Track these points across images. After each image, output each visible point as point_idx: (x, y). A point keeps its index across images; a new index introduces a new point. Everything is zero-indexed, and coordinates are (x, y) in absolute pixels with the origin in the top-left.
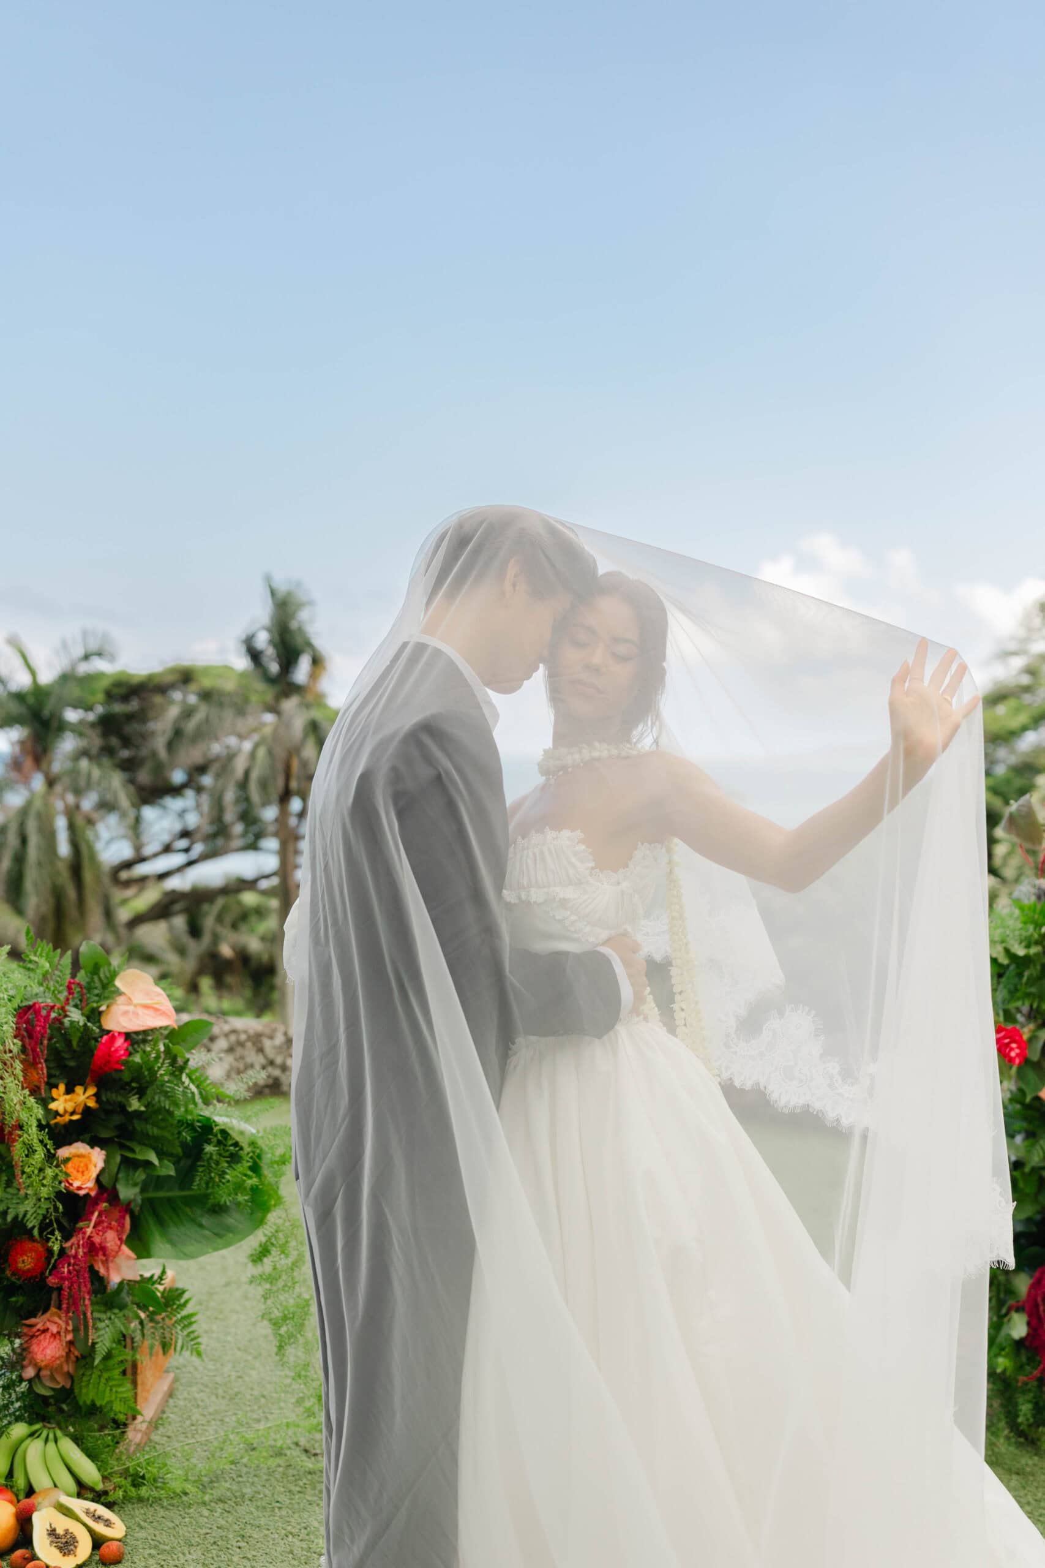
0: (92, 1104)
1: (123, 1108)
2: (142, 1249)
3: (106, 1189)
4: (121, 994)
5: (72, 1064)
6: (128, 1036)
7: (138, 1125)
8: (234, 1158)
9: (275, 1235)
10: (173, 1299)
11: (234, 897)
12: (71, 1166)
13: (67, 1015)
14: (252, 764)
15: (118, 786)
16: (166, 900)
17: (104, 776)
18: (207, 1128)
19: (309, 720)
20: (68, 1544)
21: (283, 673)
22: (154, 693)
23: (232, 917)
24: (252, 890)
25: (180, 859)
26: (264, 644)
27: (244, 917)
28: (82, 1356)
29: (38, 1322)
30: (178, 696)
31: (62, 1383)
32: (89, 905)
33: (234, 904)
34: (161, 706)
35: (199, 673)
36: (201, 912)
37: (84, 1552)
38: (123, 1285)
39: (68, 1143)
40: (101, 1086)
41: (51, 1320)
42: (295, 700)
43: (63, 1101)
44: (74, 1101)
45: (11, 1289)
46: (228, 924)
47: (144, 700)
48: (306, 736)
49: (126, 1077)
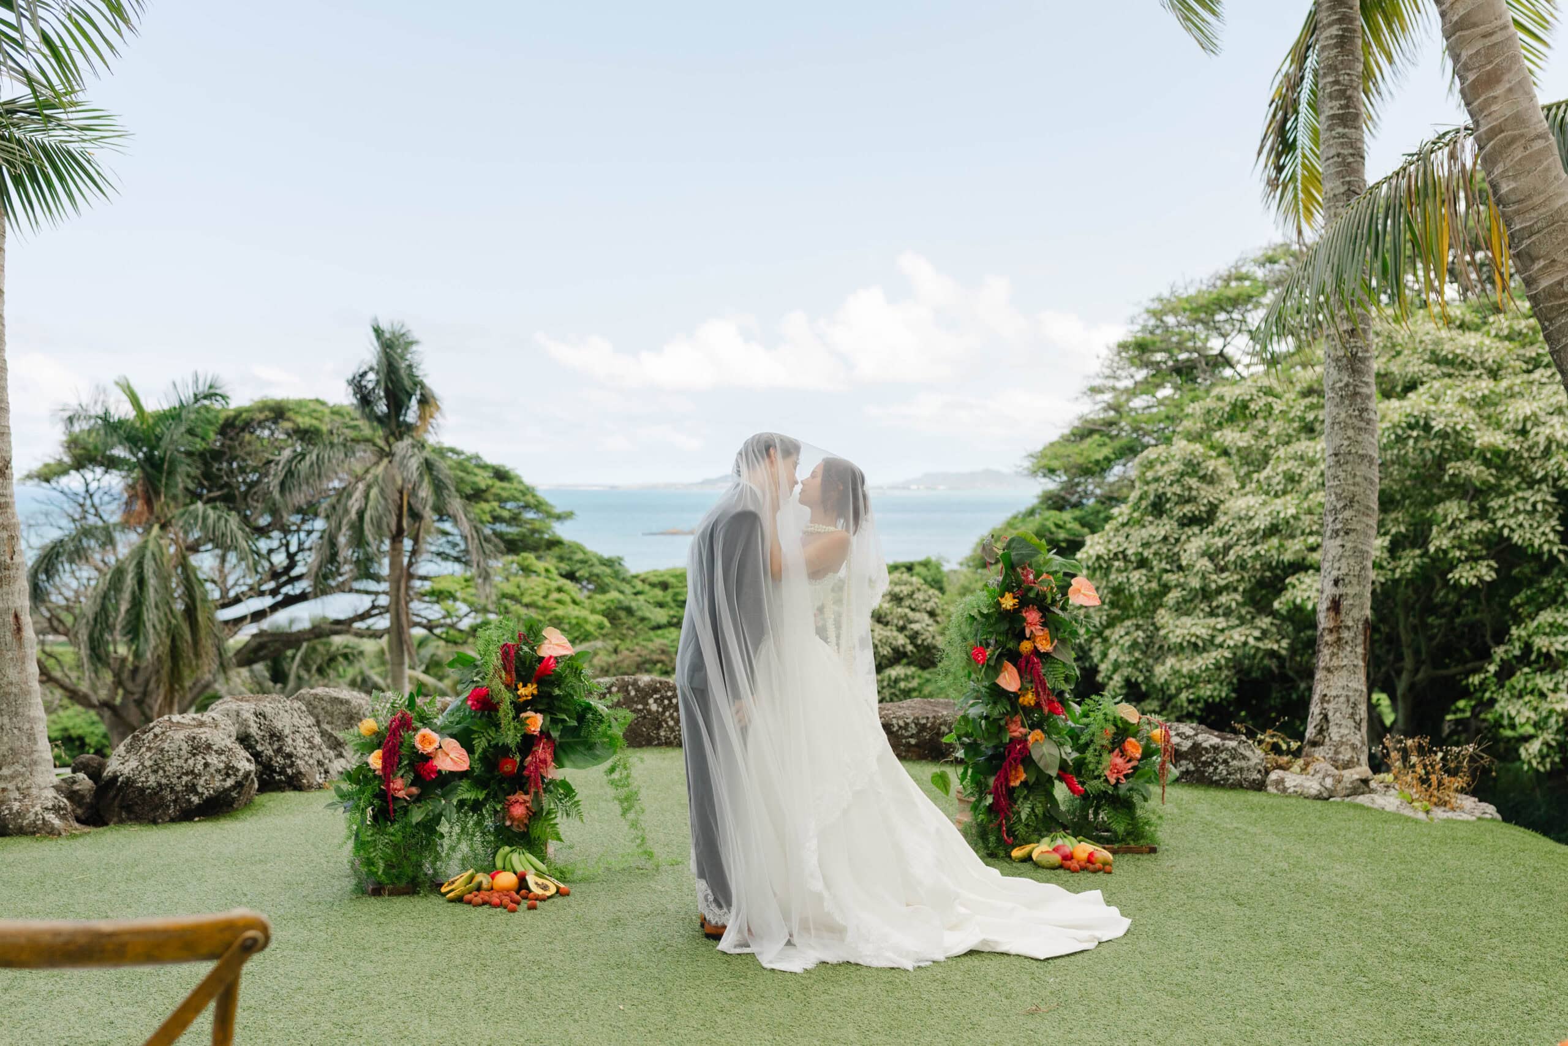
0: (535, 692)
1: (550, 695)
2: (559, 765)
3: (544, 734)
4: (546, 638)
5: (524, 673)
6: (556, 658)
7: (557, 703)
8: (601, 721)
10: (569, 792)
11: (324, 640)
12: (528, 722)
13: (521, 649)
14: (366, 504)
15: (235, 528)
16: (254, 644)
17: (220, 518)
18: (589, 708)
19: (422, 460)
20: (545, 888)
21: (393, 413)
22: (243, 430)
23: (319, 661)
24: (347, 632)
25: (268, 601)
26: (370, 386)
27: (332, 659)
28: (535, 814)
29: (512, 798)
30: (267, 433)
31: (523, 829)
32: (204, 647)
33: (320, 648)
34: (249, 443)
35: (290, 410)
36: (285, 658)
37: (553, 890)
38: (552, 781)
39: (526, 711)
40: (540, 682)
41: (521, 797)
42: (407, 441)
43: (522, 691)
44: (527, 691)
45: (501, 781)
46: (314, 668)
47: (231, 439)
48: (421, 475)
49: (553, 678)
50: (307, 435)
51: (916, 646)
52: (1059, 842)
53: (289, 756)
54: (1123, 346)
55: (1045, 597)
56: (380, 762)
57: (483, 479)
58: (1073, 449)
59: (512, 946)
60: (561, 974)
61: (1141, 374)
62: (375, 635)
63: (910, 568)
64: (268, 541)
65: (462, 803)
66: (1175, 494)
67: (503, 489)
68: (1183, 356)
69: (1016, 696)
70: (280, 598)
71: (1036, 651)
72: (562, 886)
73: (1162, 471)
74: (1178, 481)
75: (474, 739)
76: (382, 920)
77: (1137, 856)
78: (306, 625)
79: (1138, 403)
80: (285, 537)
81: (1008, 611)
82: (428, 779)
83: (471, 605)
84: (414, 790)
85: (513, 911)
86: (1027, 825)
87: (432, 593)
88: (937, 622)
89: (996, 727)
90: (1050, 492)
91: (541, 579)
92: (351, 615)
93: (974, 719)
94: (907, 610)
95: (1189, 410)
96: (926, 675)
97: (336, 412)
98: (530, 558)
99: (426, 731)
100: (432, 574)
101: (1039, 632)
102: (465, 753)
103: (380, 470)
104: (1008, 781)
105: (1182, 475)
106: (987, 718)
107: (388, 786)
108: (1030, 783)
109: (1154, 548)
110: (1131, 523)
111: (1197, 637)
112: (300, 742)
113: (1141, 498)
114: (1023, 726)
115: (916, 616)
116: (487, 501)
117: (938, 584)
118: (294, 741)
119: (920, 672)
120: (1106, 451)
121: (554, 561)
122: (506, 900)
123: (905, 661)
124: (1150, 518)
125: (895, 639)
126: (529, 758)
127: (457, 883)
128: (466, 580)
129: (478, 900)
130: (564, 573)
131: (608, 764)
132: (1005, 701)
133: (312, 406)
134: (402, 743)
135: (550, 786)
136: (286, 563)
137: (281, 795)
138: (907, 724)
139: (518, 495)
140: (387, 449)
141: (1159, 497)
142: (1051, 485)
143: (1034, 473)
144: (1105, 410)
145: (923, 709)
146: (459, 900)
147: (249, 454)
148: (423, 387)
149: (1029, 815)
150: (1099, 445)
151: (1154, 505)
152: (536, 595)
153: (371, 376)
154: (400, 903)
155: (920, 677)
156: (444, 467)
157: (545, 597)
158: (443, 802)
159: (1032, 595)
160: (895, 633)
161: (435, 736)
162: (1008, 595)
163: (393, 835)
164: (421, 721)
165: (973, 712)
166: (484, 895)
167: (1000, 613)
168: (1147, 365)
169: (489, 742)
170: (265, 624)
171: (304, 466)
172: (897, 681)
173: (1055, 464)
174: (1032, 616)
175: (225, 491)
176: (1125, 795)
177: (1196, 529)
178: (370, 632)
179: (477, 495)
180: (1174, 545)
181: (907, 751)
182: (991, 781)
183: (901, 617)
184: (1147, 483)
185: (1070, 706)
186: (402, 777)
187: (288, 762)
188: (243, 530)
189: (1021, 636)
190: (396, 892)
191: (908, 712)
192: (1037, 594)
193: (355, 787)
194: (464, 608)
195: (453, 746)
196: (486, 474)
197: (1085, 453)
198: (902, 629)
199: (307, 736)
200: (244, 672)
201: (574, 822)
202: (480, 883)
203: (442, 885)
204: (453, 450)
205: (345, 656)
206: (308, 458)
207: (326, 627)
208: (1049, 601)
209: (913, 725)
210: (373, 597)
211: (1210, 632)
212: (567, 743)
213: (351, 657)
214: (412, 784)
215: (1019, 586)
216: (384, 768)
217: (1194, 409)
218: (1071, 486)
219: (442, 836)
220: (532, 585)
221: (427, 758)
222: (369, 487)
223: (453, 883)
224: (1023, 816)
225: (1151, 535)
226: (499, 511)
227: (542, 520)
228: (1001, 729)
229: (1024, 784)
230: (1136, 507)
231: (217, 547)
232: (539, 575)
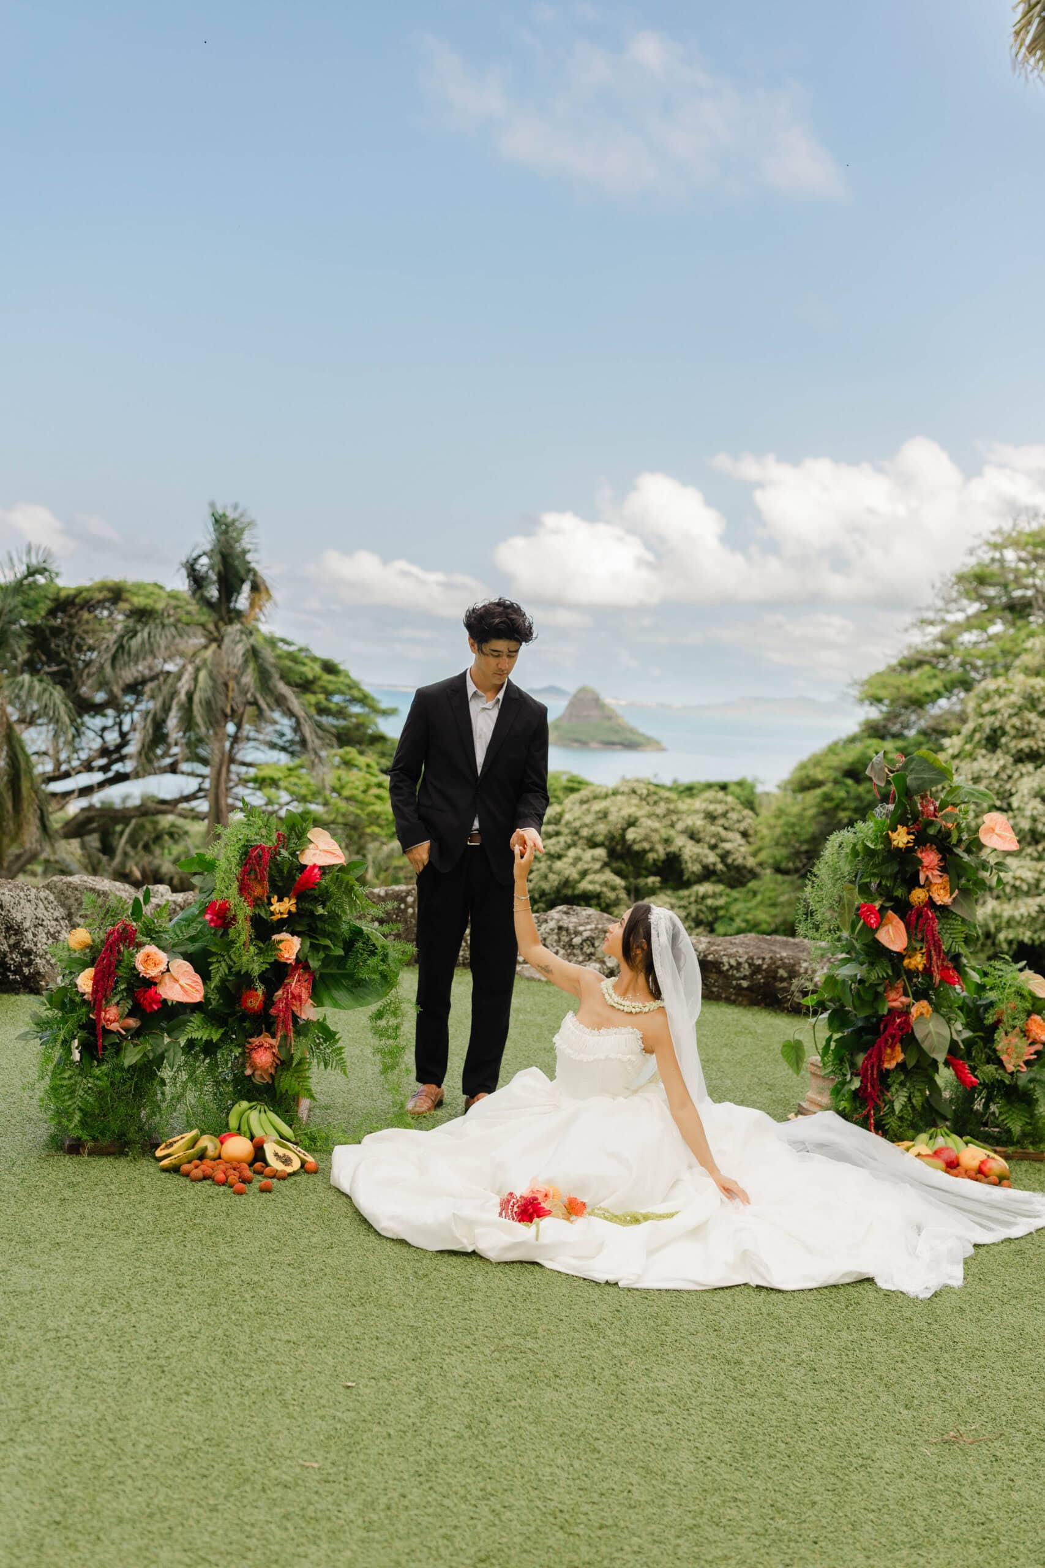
0: (293, 909)
1: (312, 913)
2: (318, 1002)
3: (301, 962)
4: (311, 842)
5: (280, 884)
6: (321, 868)
7: (320, 924)
8: (373, 953)
9: (389, 1005)
10: (329, 1036)
11: (150, 818)
12: (281, 946)
13: (279, 854)
14: (195, 686)
15: (58, 702)
16: (81, 817)
17: (45, 690)
18: (358, 933)
19: (248, 646)
20: (287, 1161)
21: (224, 600)
22: (82, 608)
23: (146, 838)
24: (171, 812)
25: (98, 777)
26: (205, 569)
27: (158, 838)
28: (283, 1063)
29: (256, 1041)
30: (106, 613)
31: (268, 1079)
32: (25, 816)
33: (149, 826)
34: (87, 622)
35: (129, 591)
36: (114, 832)
37: (296, 1165)
38: (308, 1022)
39: (279, 933)
40: (300, 898)
41: (266, 1040)
42: (237, 626)
43: (276, 907)
44: (282, 907)
45: (243, 1018)
46: (140, 845)
47: (71, 616)
48: (246, 661)
49: (316, 893)
50: (142, 615)
51: (726, 865)
52: (940, 1142)
53: (28, 953)
54: (961, 579)
55: (948, 834)
56: (90, 983)
57: (312, 670)
58: (904, 679)
59: (225, 1253)
60: (281, 1309)
61: (974, 608)
62: (197, 817)
63: (724, 787)
64: (104, 719)
65: (191, 1043)
66: (1014, 727)
67: (330, 682)
68: (1017, 593)
69: (901, 956)
70: (110, 774)
71: (931, 902)
72: (310, 1159)
73: (1000, 703)
74: (1016, 714)
75: (211, 963)
76: (67, 1193)
77: (1037, 1165)
78: (136, 802)
79: (968, 638)
80: (119, 716)
81: (898, 849)
82: (148, 1011)
83: (292, 793)
84: (133, 1023)
85: (240, 1193)
86: (901, 1119)
87: (255, 780)
88: (749, 843)
89: (871, 994)
90: (873, 721)
91: (361, 774)
92: (176, 795)
93: (844, 981)
94: (720, 829)
95: (1029, 644)
96: (735, 894)
97: (173, 596)
98: (351, 752)
99: (151, 949)
100: (258, 762)
101: (938, 880)
102: (200, 981)
103: (208, 653)
104: (881, 1061)
105: (1020, 709)
106: (861, 981)
107: (98, 1015)
108: (909, 1067)
109: (985, 782)
110: (962, 755)
111: (1022, 880)
112: (42, 937)
113: (975, 731)
114: (906, 994)
115: (730, 835)
116: (314, 693)
117: (750, 804)
118: (35, 935)
119: (728, 890)
120: (936, 684)
121: (375, 757)
122: (233, 1177)
123: (714, 878)
124: (984, 752)
125: (706, 856)
126: (280, 992)
127: (176, 1146)
128: (290, 769)
129: (197, 1173)
130: (385, 768)
131: (375, 1007)
132: (885, 962)
133: (150, 589)
134: (120, 961)
135: (301, 1029)
136: (119, 740)
137: (14, 998)
138: (739, 964)
139: (343, 688)
140: (216, 634)
141: (994, 731)
142: (874, 713)
143: (861, 701)
144: (935, 641)
145: (758, 948)
146: (175, 1169)
147: (87, 632)
148: (255, 574)
149: (904, 1106)
150: (930, 678)
151: (989, 739)
152: (357, 789)
153: (204, 560)
154: (102, 1169)
155: (728, 895)
156: (268, 654)
157: (364, 792)
158: (167, 1040)
159: (932, 831)
160: (707, 851)
161: (163, 956)
162: (902, 830)
163: (98, 1078)
164: (148, 935)
165: (847, 971)
166: (206, 1166)
167: (889, 851)
168: (980, 598)
169: (230, 968)
170: (96, 799)
171: (135, 643)
172: (704, 897)
173: (882, 693)
174: (930, 858)
175: (64, 666)
176: (1025, 1087)
177: (1030, 767)
178: (193, 814)
179: (305, 686)
180: (1007, 781)
181: (737, 995)
182: (860, 1059)
183: (714, 835)
184: (982, 716)
185: (966, 973)
186: (118, 1004)
187: (26, 960)
188: (66, 705)
189: (913, 882)
190: (98, 1152)
191: (741, 950)
192: (940, 831)
193: (57, 1013)
194: (285, 797)
195: (183, 969)
196: (317, 668)
197: (915, 685)
198: (713, 847)
199: (52, 930)
200: (75, 843)
201: (333, 1076)
202: (205, 1149)
203: (157, 1146)
204: (283, 640)
205: (171, 835)
206: (139, 635)
207: (152, 806)
208: (954, 840)
209: (746, 966)
210: (200, 780)
211: (1036, 875)
212: (332, 975)
213: (176, 836)
214: (130, 1014)
215: (915, 819)
216: (95, 992)
217: (1034, 644)
218: (892, 716)
219: (163, 1083)
220: (353, 778)
221: (151, 983)
222: (198, 670)
223: (171, 1145)
224: (897, 1107)
225: (982, 770)
226: (325, 703)
227: (368, 715)
228: (878, 997)
229: (901, 1066)
230: (970, 738)
231: (50, 720)
232: (360, 769)
